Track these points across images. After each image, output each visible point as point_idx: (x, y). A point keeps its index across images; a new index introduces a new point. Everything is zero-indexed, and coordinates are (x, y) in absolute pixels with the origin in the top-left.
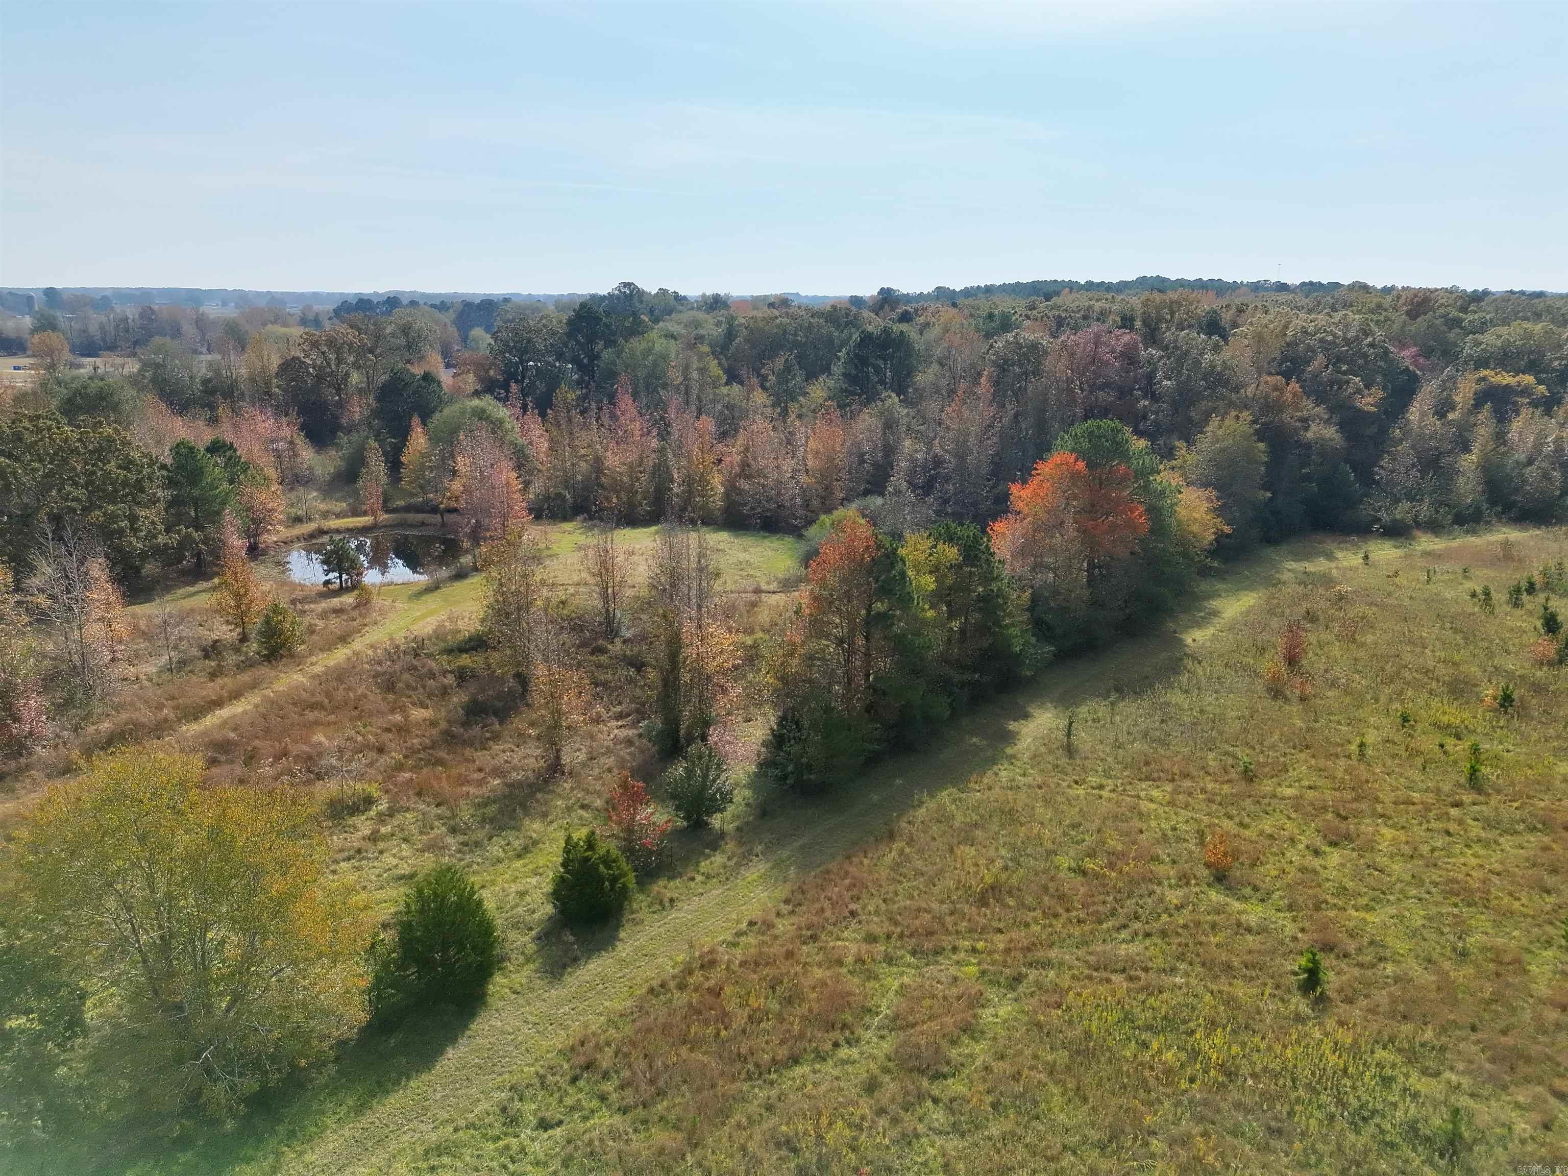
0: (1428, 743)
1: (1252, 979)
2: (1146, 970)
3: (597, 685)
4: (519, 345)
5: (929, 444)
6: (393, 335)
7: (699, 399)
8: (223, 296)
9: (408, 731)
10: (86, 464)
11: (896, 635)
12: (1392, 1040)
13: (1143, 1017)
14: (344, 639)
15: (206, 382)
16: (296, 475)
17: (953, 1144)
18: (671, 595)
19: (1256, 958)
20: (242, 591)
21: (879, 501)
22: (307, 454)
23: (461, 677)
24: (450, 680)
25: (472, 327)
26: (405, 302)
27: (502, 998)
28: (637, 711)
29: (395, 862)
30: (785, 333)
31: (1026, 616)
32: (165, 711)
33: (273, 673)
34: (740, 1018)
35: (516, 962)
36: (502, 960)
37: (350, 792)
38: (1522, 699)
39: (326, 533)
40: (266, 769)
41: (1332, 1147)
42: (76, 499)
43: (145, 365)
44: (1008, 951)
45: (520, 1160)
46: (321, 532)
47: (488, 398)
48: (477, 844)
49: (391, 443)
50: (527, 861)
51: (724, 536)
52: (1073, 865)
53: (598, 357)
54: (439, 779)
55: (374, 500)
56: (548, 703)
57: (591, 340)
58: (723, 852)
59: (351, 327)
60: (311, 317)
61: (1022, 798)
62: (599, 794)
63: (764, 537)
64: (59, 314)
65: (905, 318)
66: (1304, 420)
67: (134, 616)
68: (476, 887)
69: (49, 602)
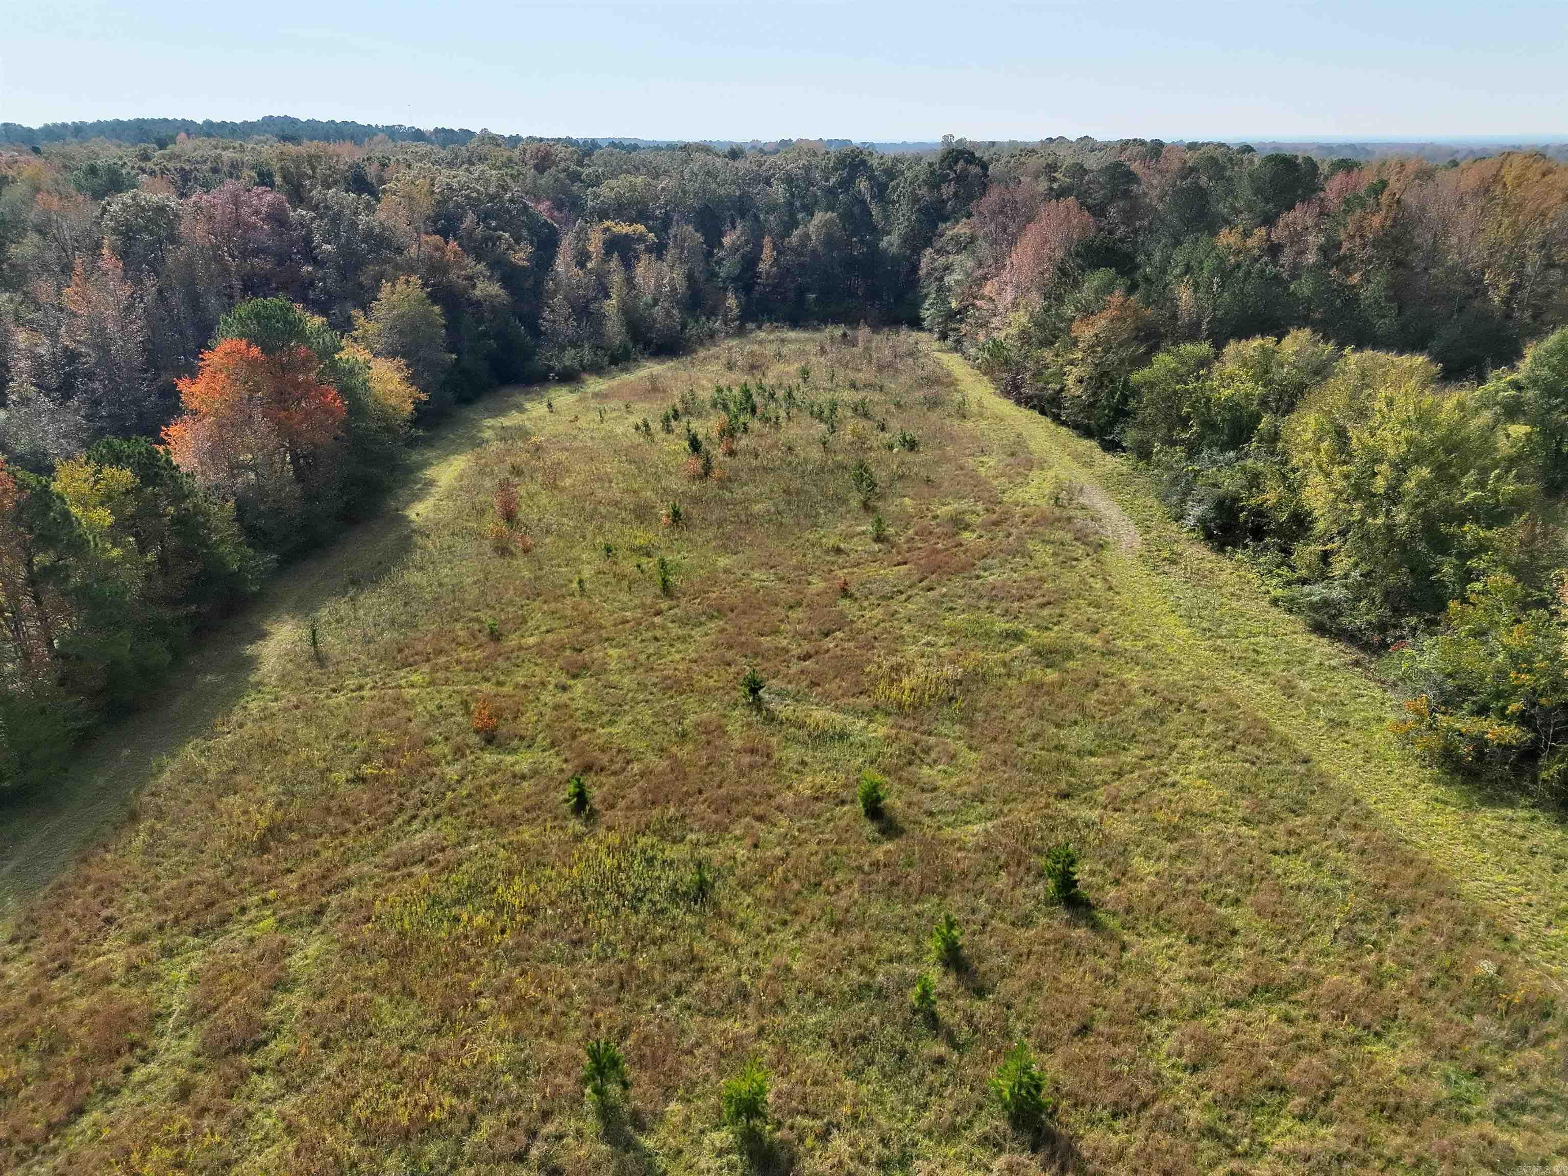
0: (628, 566)
1: (534, 819)
2: (443, 850)
11: (76, 588)
12: (648, 827)
13: (448, 895)
17: (290, 1105)
19: (534, 800)
31: (235, 528)
38: (686, 512)
41: (622, 934)
44: (302, 888)
52: (351, 776)
61: (281, 724)
66: (470, 278)
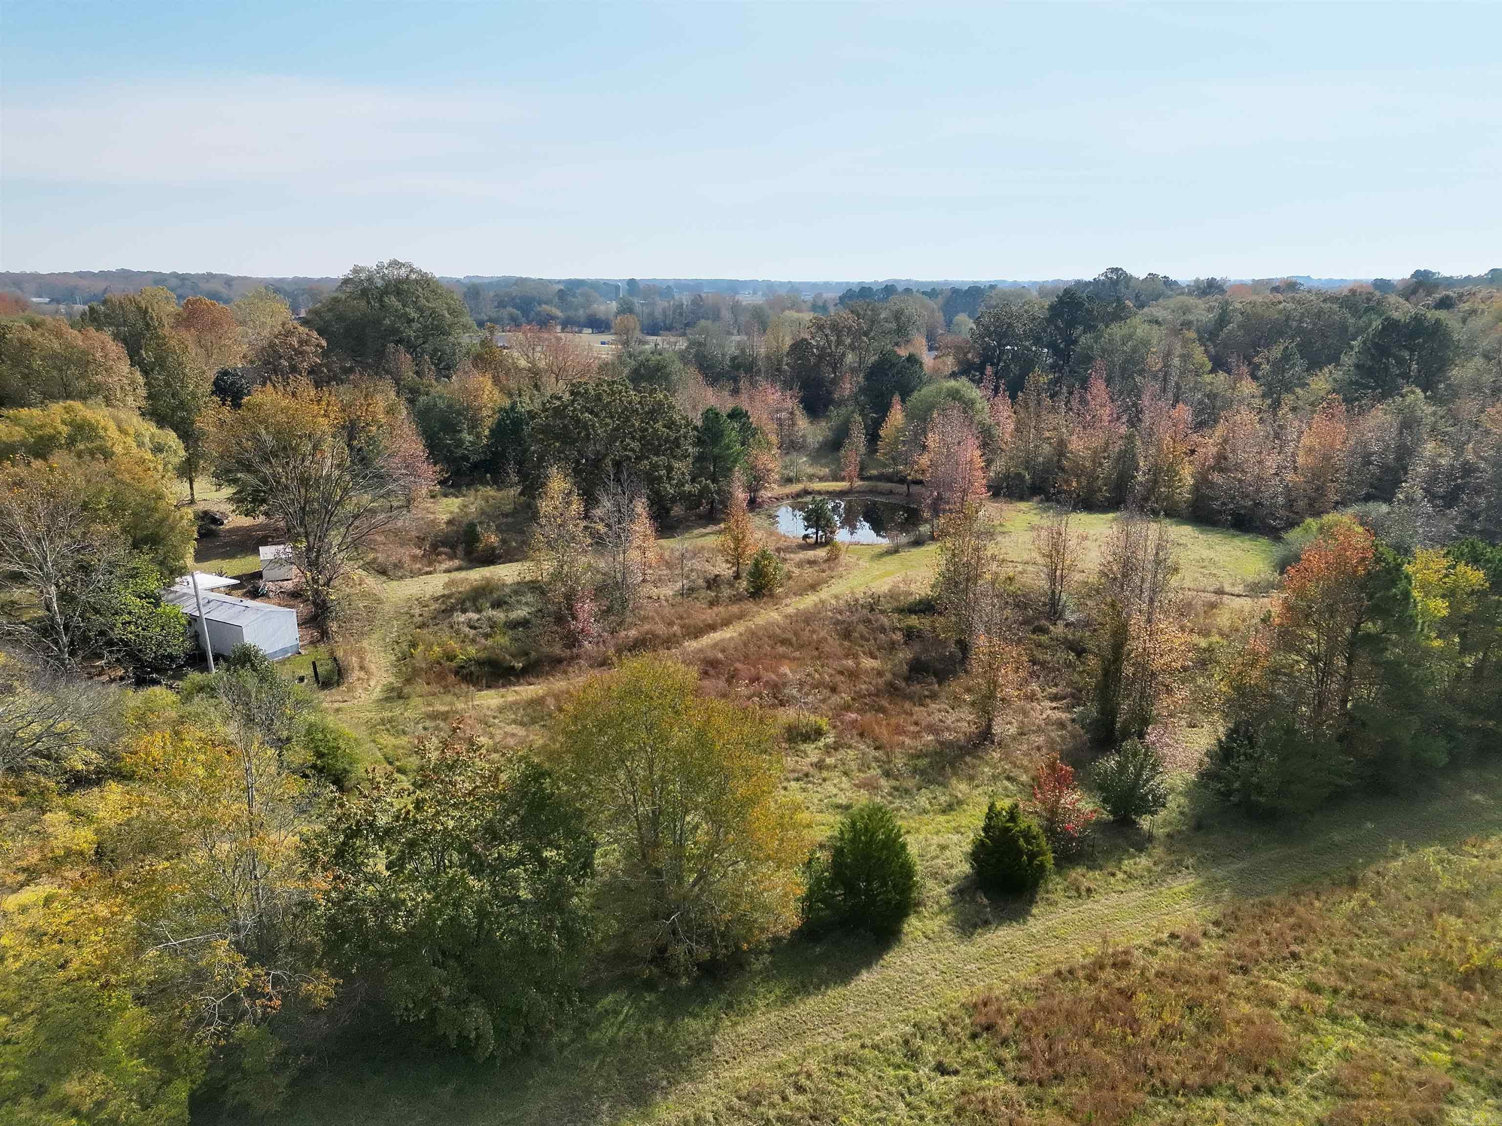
3: (1034, 664)
4: (999, 330)
5: (1460, 449)
6: (886, 320)
7: (1177, 385)
8: (753, 286)
9: (857, 677)
10: (642, 422)
11: (1388, 662)
14: (814, 587)
15: (733, 359)
16: (792, 442)
18: (1122, 586)
20: (740, 536)
21: (1384, 508)
22: (803, 423)
23: (908, 636)
24: (898, 636)
25: (957, 313)
26: (900, 289)
27: (914, 940)
28: (1073, 696)
29: (835, 791)
30: (1288, 318)
32: (675, 628)
33: (755, 609)
34: (1151, 1029)
35: (931, 910)
36: (918, 904)
37: (805, 722)
39: (810, 493)
40: (742, 690)
42: (632, 450)
43: (692, 344)
45: (916, 1094)
46: (806, 492)
47: (964, 379)
48: (907, 791)
49: (872, 419)
50: (950, 818)
51: (1187, 530)
53: (1075, 342)
54: (879, 724)
55: (852, 469)
56: (985, 672)
57: (1071, 324)
58: (1150, 856)
59: (852, 312)
60: (820, 303)
62: (1026, 770)
63: (1234, 536)
64: (635, 300)
65: (1445, 304)
67: (661, 547)
68: (902, 831)
69: (606, 529)
